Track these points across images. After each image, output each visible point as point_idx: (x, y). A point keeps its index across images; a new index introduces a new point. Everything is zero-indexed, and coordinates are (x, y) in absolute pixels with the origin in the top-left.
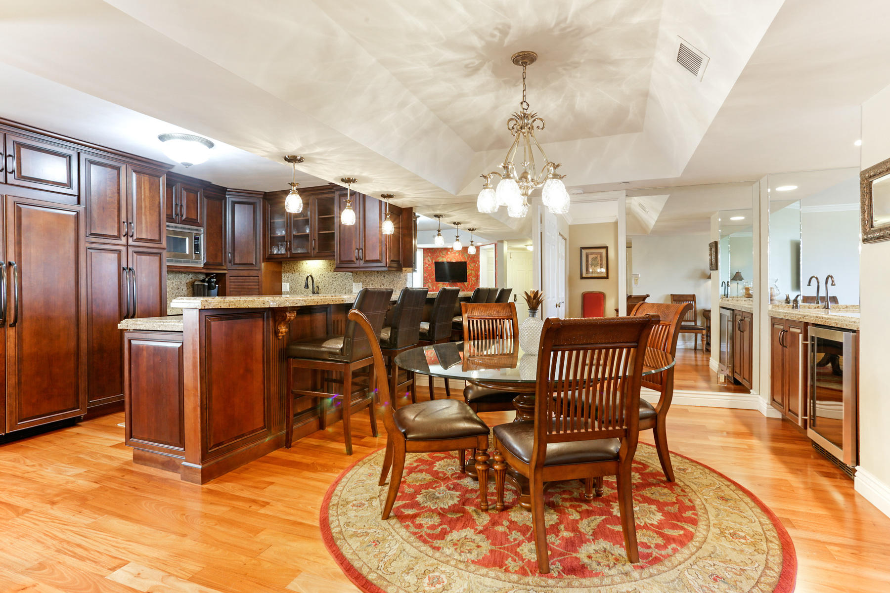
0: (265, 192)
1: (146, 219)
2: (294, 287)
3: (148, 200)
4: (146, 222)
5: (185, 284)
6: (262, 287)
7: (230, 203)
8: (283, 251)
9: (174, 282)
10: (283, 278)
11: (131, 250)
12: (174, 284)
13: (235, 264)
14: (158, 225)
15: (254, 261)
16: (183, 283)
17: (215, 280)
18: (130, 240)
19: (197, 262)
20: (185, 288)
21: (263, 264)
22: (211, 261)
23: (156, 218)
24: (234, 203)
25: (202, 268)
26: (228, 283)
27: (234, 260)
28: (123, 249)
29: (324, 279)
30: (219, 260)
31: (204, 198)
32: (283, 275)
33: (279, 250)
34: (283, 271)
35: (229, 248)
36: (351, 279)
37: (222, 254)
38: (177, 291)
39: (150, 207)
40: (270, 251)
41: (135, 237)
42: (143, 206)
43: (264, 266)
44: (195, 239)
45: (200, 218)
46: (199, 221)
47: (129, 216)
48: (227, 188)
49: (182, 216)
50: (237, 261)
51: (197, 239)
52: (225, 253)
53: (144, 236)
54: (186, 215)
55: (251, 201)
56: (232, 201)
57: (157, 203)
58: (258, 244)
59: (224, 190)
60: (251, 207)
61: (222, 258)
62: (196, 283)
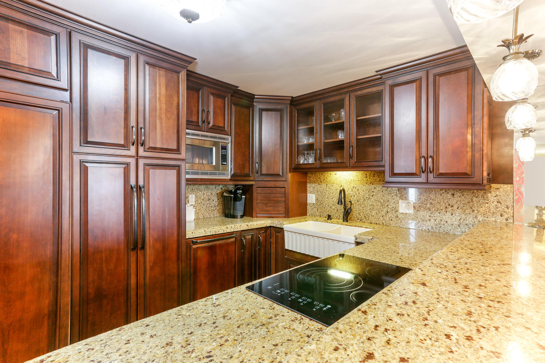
0: (292, 97)
1: (161, 123)
2: (320, 199)
3: (164, 99)
4: (162, 128)
5: (216, 195)
6: (288, 199)
7: (258, 110)
8: (311, 160)
9: (205, 193)
10: (308, 189)
11: (141, 162)
12: (205, 196)
13: (262, 175)
14: (176, 131)
15: (281, 171)
16: (213, 194)
17: (241, 191)
18: (141, 149)
19: (224, 174)
20: (216, 199)
21: (290, 175)
22: (239, 171)
23: (173, 122)
24: (261, 110)
25: (230, 180)
26: (255, 194)
27: (261, 171)
28: (132, 161)
29: (357, 192)
30: (246, 171)
31: (232, 105)
32: (308, 185)
33: (305, 159)
34: (308, 181)
35: (256, 159)
36: (396, 195)
37: (249, 164)
38: (208, 202)
39: (166, 108)
40: (296, 160)
41: (147, 147)
42: (158, 107)
43: (291, 177)
44: (222, 149)
45: (228, 126)
46: (226, 129)
47: (141, 120)
48: (255, 95)
49: (209, 123)
50: (264, 171)
51: (224, 148)
52: (252, 163)
53: (159, 145)
54: (214, 122)
55: (279, 107)
56: (260, 109)
57: (175, 103)
58: (285, 153)
59: (251, 97)
60: (279, 113)
61: (250, 169)
62: (225, 194)
